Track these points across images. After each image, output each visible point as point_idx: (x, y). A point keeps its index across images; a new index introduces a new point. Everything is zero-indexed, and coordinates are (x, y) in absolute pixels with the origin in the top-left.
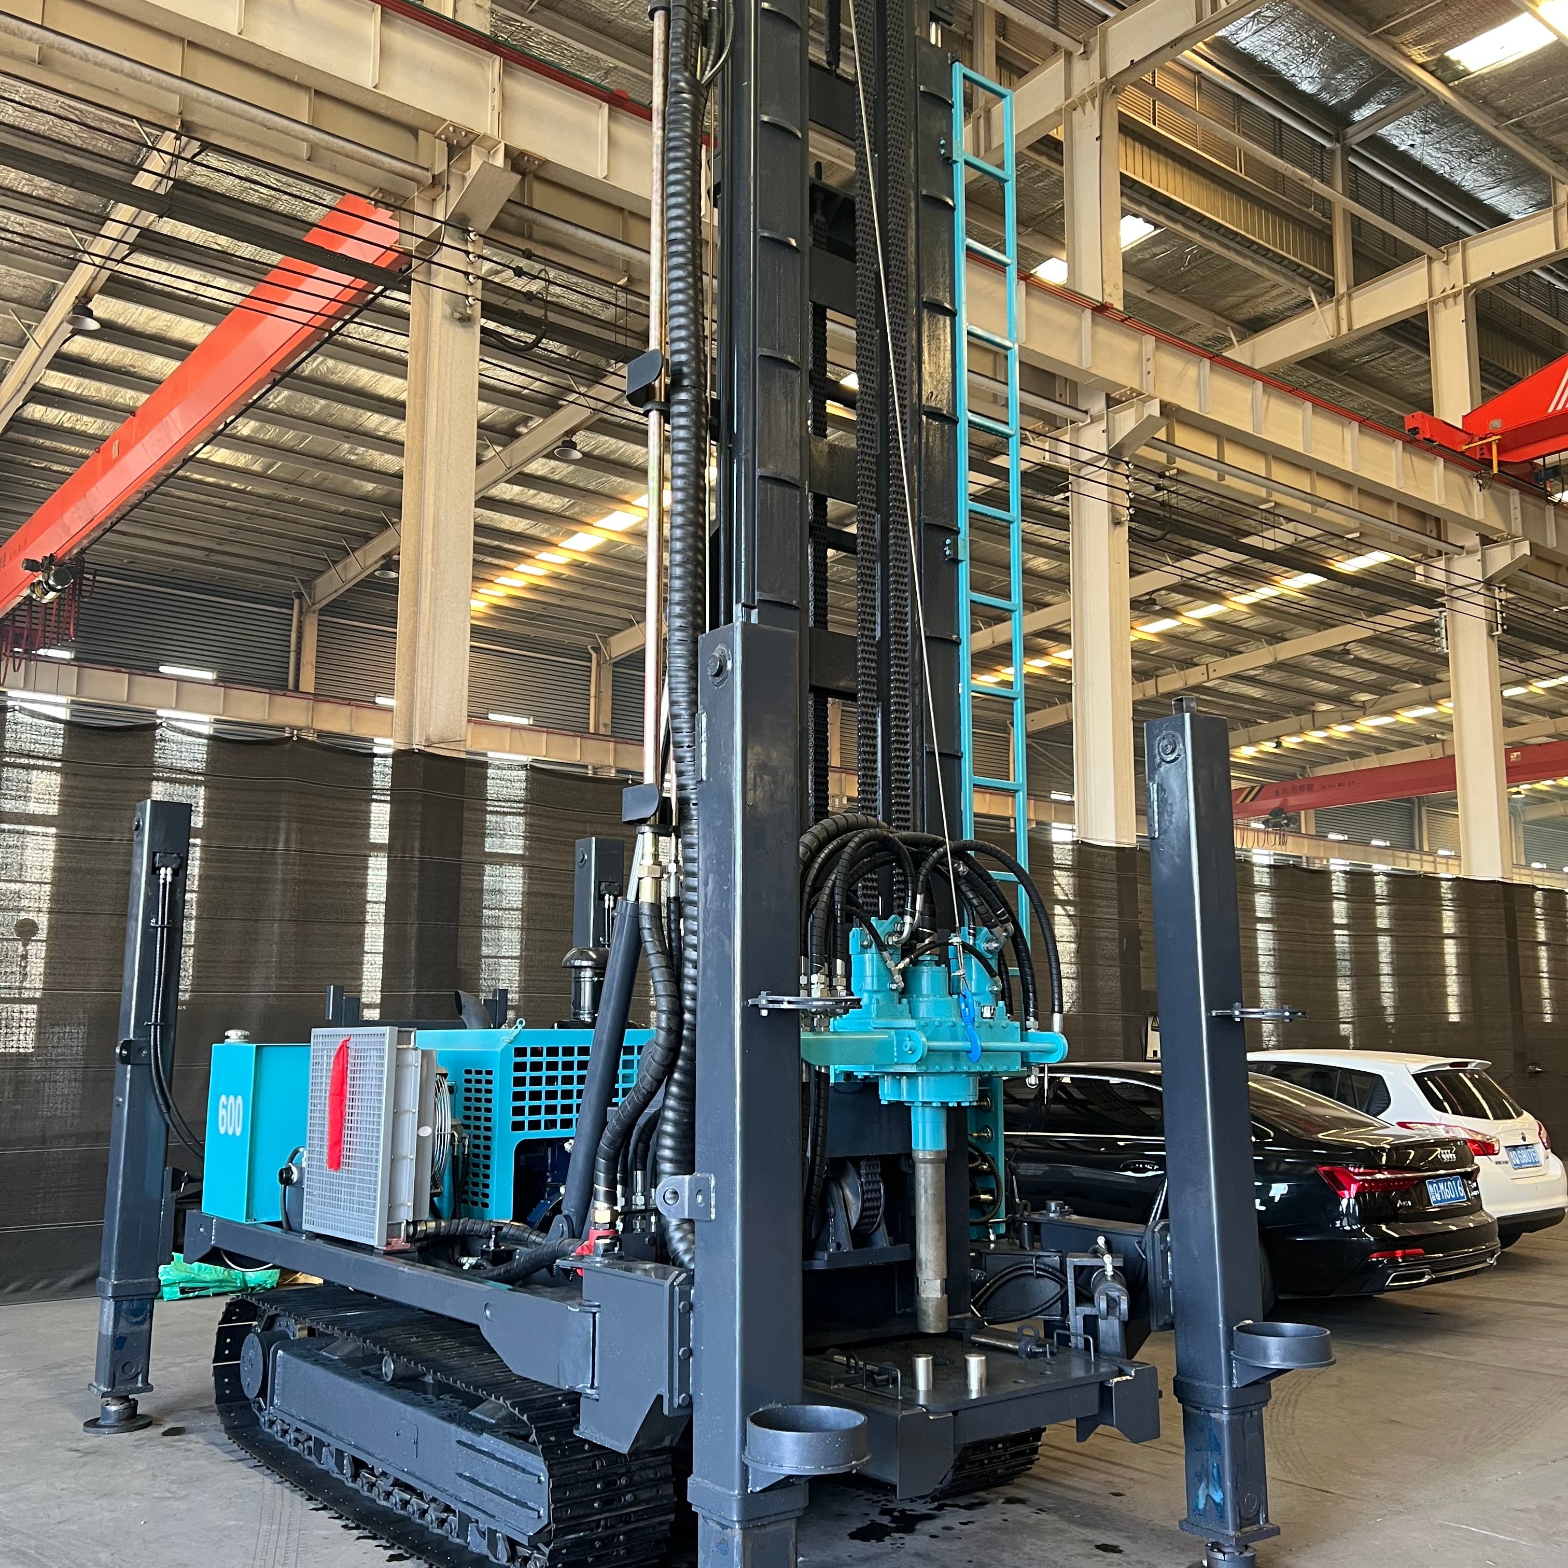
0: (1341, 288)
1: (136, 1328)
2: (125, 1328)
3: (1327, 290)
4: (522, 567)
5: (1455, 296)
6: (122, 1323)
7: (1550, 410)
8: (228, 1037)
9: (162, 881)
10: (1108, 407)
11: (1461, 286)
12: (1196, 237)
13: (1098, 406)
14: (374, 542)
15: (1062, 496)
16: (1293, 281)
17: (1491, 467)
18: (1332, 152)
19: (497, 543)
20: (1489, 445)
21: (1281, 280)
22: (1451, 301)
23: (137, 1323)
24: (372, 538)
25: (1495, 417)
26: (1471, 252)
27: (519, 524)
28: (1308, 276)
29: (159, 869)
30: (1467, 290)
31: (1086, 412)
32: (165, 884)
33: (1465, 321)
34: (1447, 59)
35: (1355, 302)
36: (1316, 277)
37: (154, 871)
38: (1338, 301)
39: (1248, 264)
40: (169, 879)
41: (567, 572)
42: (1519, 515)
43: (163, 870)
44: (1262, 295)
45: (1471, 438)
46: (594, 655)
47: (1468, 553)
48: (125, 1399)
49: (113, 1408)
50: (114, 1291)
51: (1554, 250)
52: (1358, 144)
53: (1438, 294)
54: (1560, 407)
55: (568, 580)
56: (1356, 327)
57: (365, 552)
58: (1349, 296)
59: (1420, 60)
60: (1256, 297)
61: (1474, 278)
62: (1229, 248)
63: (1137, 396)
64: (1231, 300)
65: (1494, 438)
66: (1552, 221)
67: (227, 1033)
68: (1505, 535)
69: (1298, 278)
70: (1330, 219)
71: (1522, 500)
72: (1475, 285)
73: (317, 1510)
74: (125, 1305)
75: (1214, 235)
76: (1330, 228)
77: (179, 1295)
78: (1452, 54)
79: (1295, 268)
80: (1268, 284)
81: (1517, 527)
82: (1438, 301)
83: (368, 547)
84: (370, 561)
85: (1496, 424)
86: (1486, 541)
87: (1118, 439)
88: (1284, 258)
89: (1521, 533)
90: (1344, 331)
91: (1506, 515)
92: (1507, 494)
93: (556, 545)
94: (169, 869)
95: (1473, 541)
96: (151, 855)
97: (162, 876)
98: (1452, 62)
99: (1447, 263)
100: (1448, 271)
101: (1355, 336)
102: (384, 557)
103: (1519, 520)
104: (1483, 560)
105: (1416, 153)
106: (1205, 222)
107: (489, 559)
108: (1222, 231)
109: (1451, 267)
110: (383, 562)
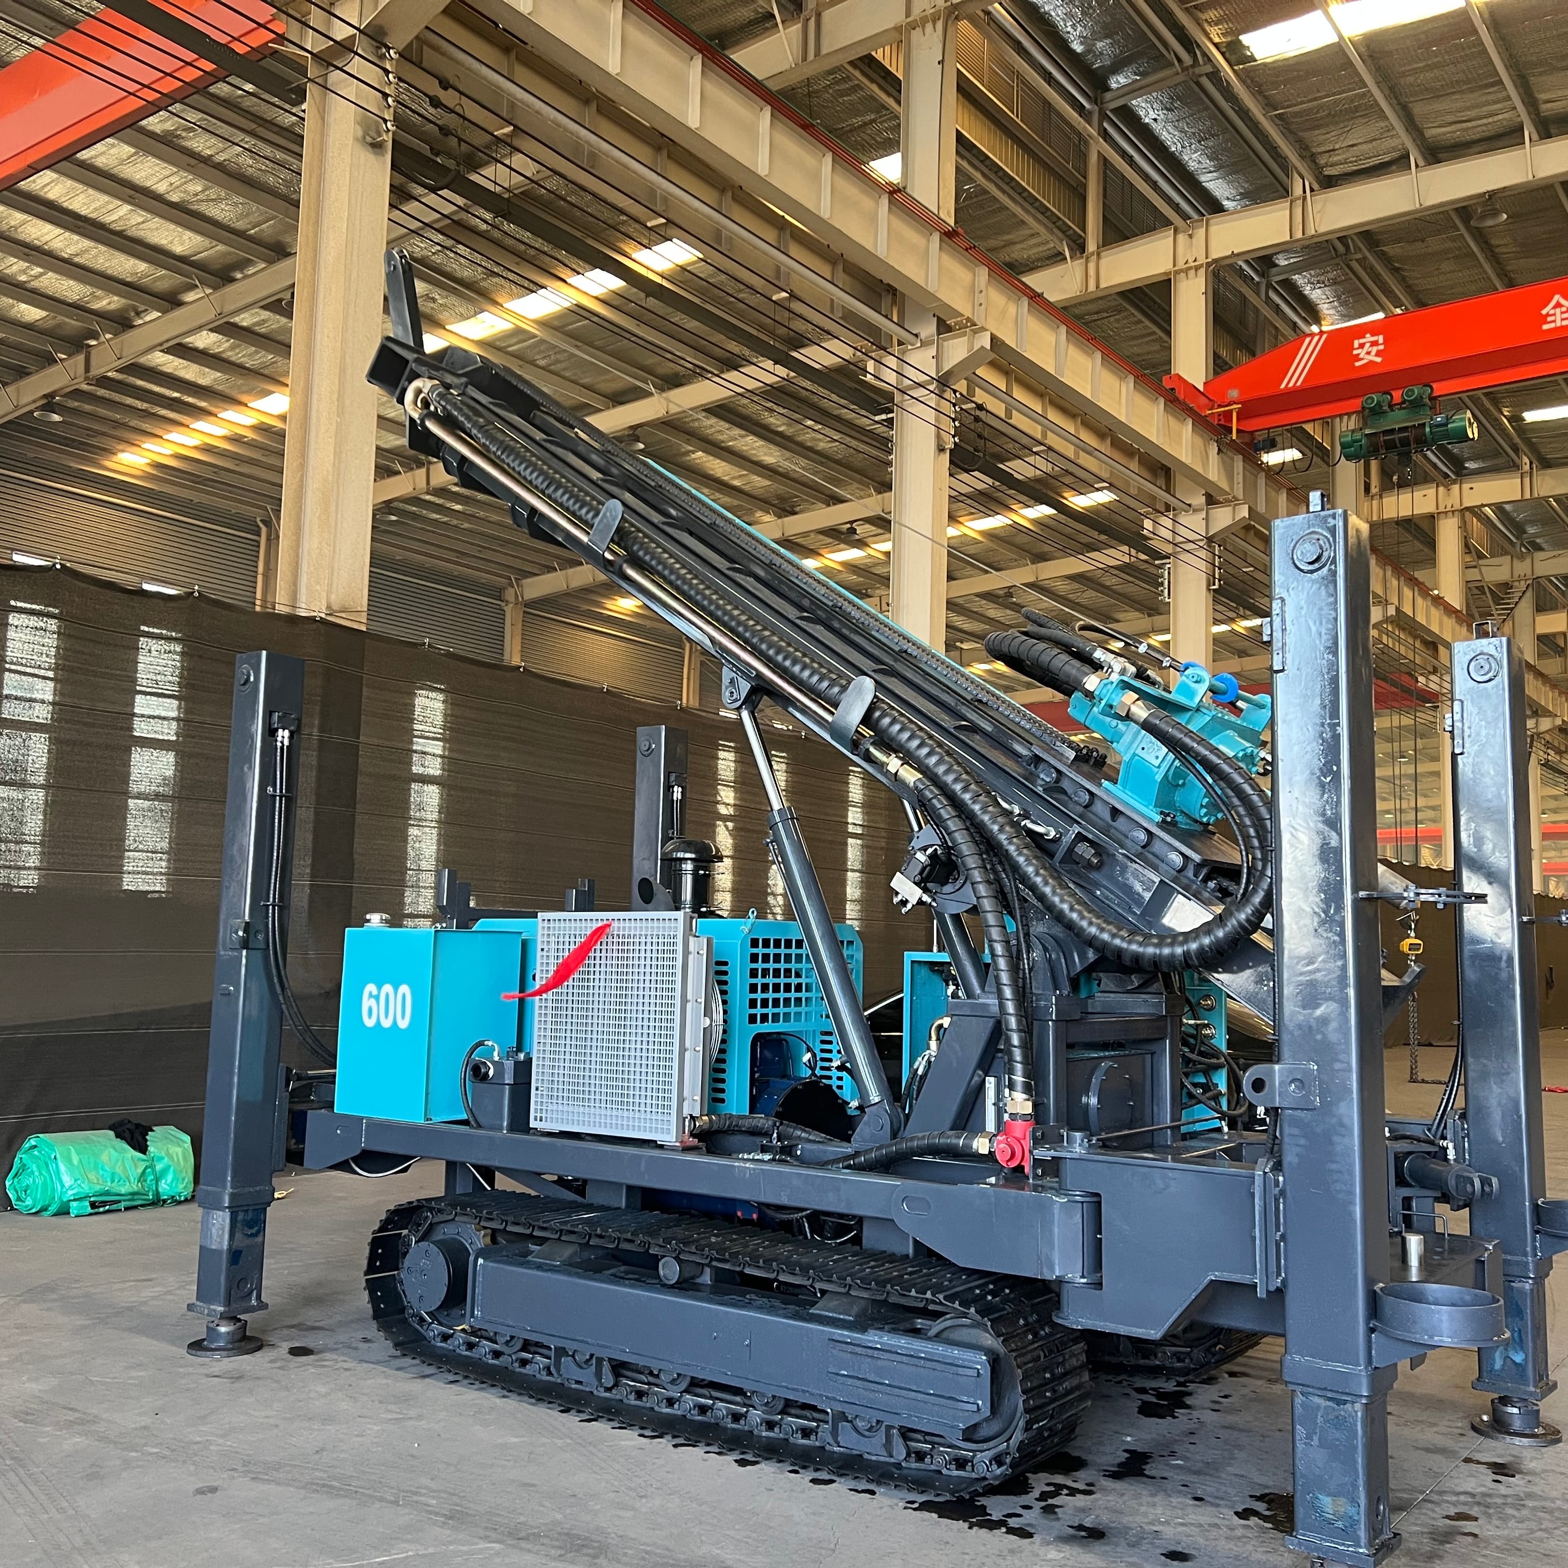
0: (1091, 246)
1: (249, 1241)
2: (241, 1241)
3: (1079, 247)
4: (200, 425)
5: (1197, 268)
6: (238, 1235)
7: (1283, 386)
8: (368, 921)
9: (279, 744)
10: (939, 334)
11: (1202, 260)
12: (978, 175)
13: (928, 329)
14: (33, 378)
15: (884, 417)
16: (1052, 233)
17: (1231, 433)
18: (1090, 112)
19: (176, 395)
20: (1231, 411)
21: (1041, 230)
22: (1192, 273)
23: (252, 1235)
24: (28, 374)
25: (1235, 387)
26: (1213, 229)
27: (205, 376)
28: (1064, 230)
29: (276, 730)
30: (1208, 265)
31: (916, 335)
32: (282, 748)
33: (1206, 293)
34: (1240, 42)
35: (1103, 262)
36: (1071, 232)
37: (270, 732)
38: (1087, 258)
39: (1017, 210)
40: (286, 743)
41: (251, 435)
42: (1241, 480)
43: (280, 731)
44: (1021, 242)
45: (1212, 404)
46: (264, 530)
47: (1194, 511)
48: (235, 1319)
49: (223, 1329)
50: (231, 1201)
51: (1288, 238)
52: (1112, 111)
53: (1181, 265)
54: (1291, 385)
55: (251, 444)
56: (1103, 285)
57: (18, 390)
58: (1098, 255)
59: (1217, 40)
60: (1014, 243)
61: (1215, 255)
62: (1004, 192)
63: (971, 326)
64: (992, 243)
65: (1235, 406)
66: (1288, 212)
67: (368, 917)
68: (1230, 497)
69: (1056, 230)
70: (1085, 178)
71: (1244, 468)
72: (1215, 261)
73: (589, 1421)
74: (240, 1217)
75: (992, 176)
76: (1085, 186)
77: (89, 1210)
78: (1245, 39)
79: (1055, 220)
80: (1031, 232)
81: (1239, 492)
82: (1181, 271)
83: (23, 383)
84: (25, 400)
85: (1234, 394)
86: (1211, 500)
87: (946, 368)
88: (1048, 209)
89: (1241, 497)
90: (1092, 287)
91: (1230, 478)
92: (1232, 459)
93: (246, 405)
94: (287, 732)
95: (1199, 500)
96: (268, 714)
97: (279, 739)
98: (1244, 46)
99: (1191, 236)
100: (1191, 245)
101: (1100, 294)
102: (45, 396)
103: (1241, 485)
104: (1207, 519)
105: (1157, 128)
106: (988, 162)
107: (163, 412)
108: (1001, 174)
109: (1194, 240)
110: (44, 401)
